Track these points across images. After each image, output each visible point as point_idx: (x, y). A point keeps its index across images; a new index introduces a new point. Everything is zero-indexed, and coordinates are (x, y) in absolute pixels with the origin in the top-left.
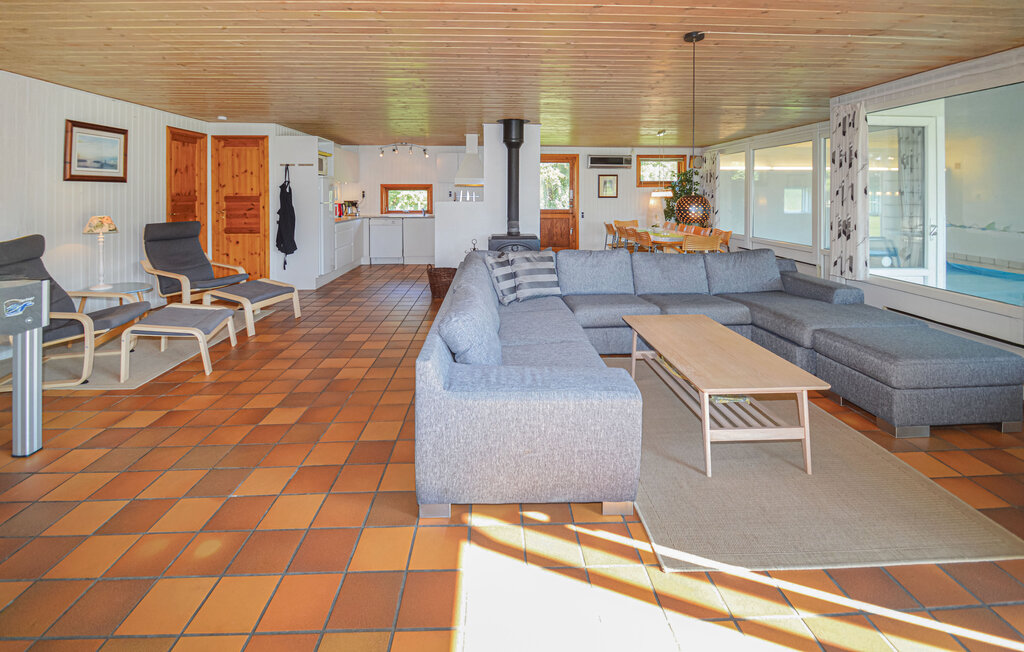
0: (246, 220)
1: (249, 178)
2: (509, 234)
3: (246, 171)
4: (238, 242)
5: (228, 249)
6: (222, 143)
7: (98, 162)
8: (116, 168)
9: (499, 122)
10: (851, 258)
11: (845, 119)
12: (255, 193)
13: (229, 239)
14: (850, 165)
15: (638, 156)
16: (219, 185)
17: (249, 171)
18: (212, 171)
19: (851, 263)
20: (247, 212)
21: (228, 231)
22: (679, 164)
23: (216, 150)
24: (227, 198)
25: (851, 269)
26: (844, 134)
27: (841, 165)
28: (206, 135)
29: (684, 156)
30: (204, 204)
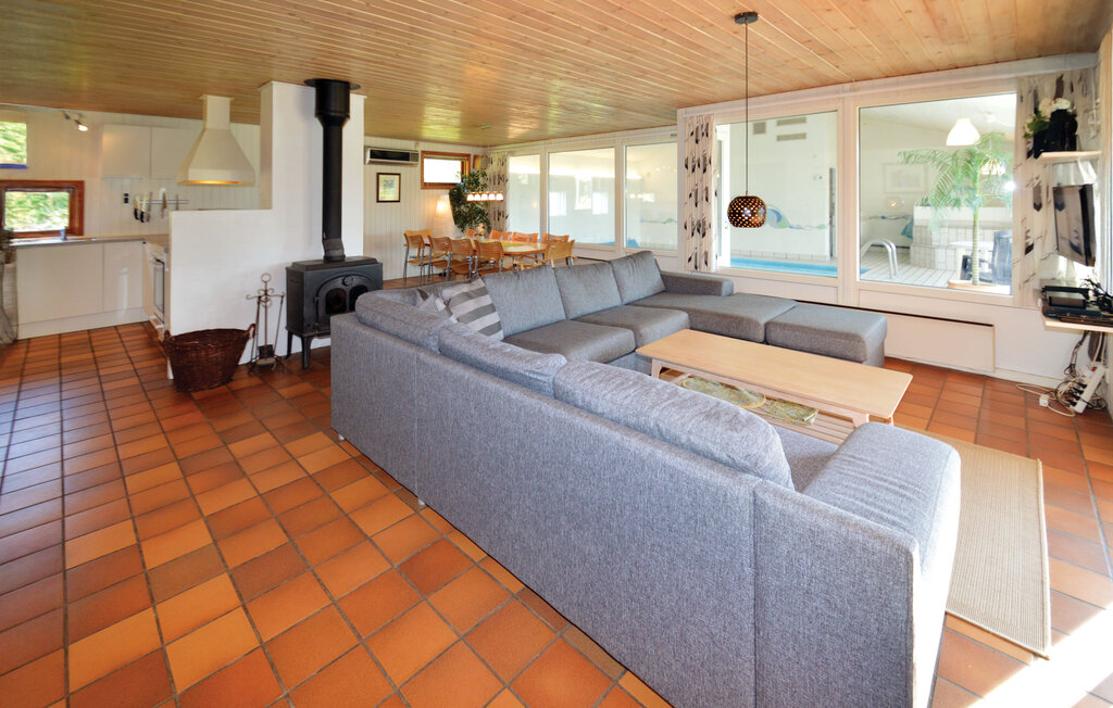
2: (328, 259)
9: (308, 83)
10: (706, 253)
11: (697, 129)
14: (705, 171)
15: (423, 152)
19: (706, 258)
22: (463, 163)
25: (706, 263)
26: (697, 142)
27: (693, 170)
29: (468, 155)
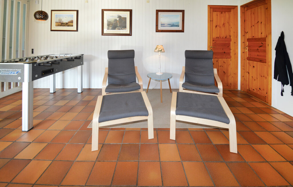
0: (258, 53)
1: (259, 26)
3: (258, 22)
4: (254, 67)
5: (249, 70)
6: (246, 9)
7: (170, 25)
8: (179, 26)
12: (263, 36)
13: (249, 63)
16: (244, 32)
17: (260, 22)
18: (241, 25)
20: (259, 48)
21: (249, 59)
23: (243, 13)
24: (249, 40)
28: (237, 6)
30: (236, 43)
